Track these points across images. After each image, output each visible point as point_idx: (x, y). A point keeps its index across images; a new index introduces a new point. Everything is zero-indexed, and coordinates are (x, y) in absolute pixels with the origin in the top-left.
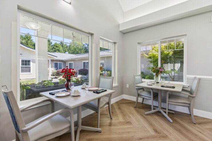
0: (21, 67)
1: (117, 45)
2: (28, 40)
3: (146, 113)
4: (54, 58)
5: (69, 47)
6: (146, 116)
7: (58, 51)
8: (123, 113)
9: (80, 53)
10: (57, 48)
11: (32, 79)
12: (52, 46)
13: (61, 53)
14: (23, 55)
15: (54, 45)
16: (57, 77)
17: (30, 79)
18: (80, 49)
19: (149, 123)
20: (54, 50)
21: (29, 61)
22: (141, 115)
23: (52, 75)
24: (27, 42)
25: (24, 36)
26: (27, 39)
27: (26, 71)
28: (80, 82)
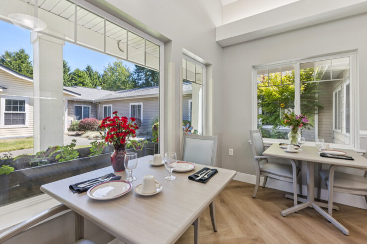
0: (5, 114)
1: (211, 69)
2: (22, 62)
3: (284, 212)
4: (74, 96)
5: (103, 77)
6: (284, 219)
7: (81, 85)
8: (235, 214)
9: (122, 89)
10: (79, 79)
11: (28, 138)
12: (70, 75)
13: (88, 87)
14: (9, 89)
15: (74, 74)
16: (80, 133)
17: (23, 137)
18: (124, 81)
19: (302, 239)
20: (73, 82)
21: (22, 103)
22: (273, 216)
23: (69, 130)
24: (19, 67)
25: (14, 55)
26: (19, 62)
27: (15, 122)
28: (140, 148)
